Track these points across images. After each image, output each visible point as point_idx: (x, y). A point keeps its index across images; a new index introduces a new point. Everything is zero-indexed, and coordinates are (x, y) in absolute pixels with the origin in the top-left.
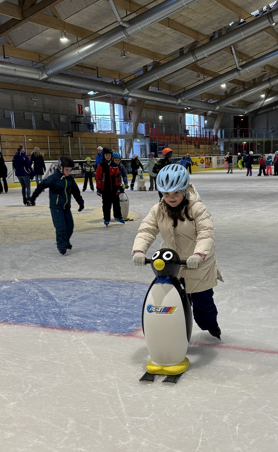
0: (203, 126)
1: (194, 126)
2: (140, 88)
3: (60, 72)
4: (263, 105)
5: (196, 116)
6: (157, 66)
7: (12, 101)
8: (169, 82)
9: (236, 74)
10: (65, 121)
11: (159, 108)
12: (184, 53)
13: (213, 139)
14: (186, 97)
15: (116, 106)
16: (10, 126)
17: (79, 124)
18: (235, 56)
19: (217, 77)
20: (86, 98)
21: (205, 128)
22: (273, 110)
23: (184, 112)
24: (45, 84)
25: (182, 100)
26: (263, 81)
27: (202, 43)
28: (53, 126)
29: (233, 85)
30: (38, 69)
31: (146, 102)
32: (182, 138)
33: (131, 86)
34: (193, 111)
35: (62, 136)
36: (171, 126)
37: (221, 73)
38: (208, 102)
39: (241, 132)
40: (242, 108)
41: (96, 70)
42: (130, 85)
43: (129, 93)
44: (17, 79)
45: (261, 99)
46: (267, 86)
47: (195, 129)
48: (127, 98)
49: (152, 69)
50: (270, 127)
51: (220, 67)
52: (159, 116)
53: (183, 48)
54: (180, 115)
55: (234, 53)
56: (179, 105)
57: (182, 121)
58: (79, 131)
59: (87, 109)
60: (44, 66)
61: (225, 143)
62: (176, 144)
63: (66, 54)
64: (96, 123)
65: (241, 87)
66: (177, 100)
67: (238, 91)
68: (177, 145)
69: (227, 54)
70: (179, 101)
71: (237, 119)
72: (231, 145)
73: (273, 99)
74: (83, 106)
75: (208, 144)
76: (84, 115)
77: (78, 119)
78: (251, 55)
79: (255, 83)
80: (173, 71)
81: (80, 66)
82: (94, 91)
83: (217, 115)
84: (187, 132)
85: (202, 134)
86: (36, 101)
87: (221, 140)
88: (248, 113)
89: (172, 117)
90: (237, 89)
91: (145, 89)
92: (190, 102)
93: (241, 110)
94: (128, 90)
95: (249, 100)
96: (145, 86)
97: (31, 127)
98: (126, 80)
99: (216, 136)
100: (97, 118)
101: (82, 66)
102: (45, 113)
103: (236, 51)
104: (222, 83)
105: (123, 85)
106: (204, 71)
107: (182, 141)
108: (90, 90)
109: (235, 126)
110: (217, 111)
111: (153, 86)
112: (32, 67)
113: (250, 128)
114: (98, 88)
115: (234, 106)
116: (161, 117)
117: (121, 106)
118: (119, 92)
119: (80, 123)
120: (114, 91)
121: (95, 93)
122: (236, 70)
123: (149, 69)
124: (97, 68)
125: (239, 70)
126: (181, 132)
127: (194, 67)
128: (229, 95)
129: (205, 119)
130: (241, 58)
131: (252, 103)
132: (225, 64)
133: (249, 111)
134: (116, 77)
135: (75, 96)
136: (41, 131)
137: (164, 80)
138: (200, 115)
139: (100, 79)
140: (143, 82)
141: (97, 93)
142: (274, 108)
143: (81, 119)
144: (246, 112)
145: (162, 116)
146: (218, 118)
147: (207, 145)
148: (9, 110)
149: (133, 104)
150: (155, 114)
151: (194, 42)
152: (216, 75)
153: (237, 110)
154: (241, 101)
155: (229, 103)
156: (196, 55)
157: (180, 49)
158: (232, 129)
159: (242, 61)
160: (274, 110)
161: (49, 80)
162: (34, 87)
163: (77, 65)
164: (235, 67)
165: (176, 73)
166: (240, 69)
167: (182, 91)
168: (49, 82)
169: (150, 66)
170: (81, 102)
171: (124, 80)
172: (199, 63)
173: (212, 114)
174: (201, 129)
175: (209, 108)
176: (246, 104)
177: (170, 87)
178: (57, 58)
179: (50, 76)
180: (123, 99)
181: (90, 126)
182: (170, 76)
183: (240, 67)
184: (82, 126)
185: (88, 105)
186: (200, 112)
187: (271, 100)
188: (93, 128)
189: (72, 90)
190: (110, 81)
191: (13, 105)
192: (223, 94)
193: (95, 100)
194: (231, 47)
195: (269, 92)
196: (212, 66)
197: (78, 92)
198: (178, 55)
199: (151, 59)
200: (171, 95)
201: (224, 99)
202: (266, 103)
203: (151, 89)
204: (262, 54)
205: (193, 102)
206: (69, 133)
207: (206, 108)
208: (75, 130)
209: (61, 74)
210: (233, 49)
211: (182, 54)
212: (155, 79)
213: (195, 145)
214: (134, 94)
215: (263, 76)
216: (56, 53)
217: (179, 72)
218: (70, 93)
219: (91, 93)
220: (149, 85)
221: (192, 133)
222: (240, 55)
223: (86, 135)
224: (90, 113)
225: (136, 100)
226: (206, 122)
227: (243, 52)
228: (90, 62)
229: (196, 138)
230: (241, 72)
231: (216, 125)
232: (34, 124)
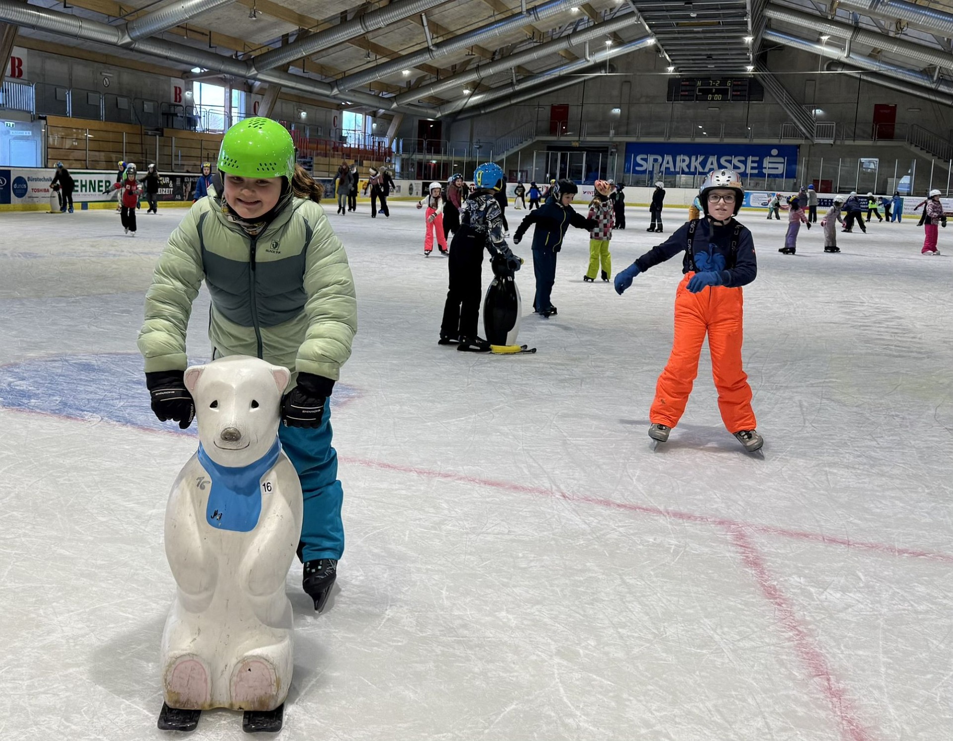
0: (369, 132)
1: (355, 131)
2: (275, 68)
3: (153, 35)
4: (466, 106)
5: (360, 116)
6: (304, 36)
7: (71, 74)
8: (322, 61)
9: (427, 56)
10: (152, 111)
11: (302, 100)
12: (348, 19)
13: (385, 153)
14: (347, 86)
15: (235, 93)
16: (63, 113)
17: (175, 118)
18: (427, 29)
19: (397, 59)
20: (187, 77)
21: (372, 135)
22: (480, 115)
23: (341, 108)
24: (125, 51)
25: (339, 91)
26: (467, 69)
27: (377, 6)
28: (133, 117)
29: (421, 73)
30: (117, 27)
31: (283, 90)
32: (335, 149)
33: (261, 64)
34: (356, 108)
35: (147, 134)
36: (319, 129)
37: (404, 53)
38: (381, 95)
39: (430, 145)
40: (433, 108)
41: (206, 35)
42: (260, 61)
43: (257, 74)
44: (80, 41)
45: (463, 97)
46: (474, 77)
47: (357, 136)
48: (253, 81)
49: (296, 41)
50: (475, 141)
51: (402, 44)
52: (300, 112)
53: (346, 11)
54: (335, 112)
55: (425, 23)
56: (335, 97)
57: (337, 123)
58: (173, 128)
59: (187, 94)
60: (127, 24)
61: (403, 160)
62: (326, 157)
63: (163, 7)
64: (200, 117)
65: (433, 76)
66: (332, 89)
67: (429, 82)
68: (328, 159)
69: (414, 24)
70: (335, 91)
71: (423, 124)
72: (413, 165)
73: (482, 98)
74: (183, 89)
75: (376, 160)
76: (183, 103)
77: (172, 109)
78: (452, 28)
79: (456, 71)
80: (329, 45)
81: (184, 27)
82: (201, 68)
83: (393, 116)
84: (343, 139)
85: (367, 144)
86: (109, 77)
87: (396, 156)
88: (442, 116)
89: (321, 114)
90: (426, 78)
91: (283, 70)
92: (353, 94)
93: (430, 111)
94: (256, 69)
95: (445, 97)
96: (283, 65)
97: (97, 117)
98: (254, 55)
99: (390, 148)
100: (202, 110)
101: (186, 29)
102: (122, 96)
103: (428, 21)
104: (404, 68)
105: (249, 62)
106: (377, 49)
107: (336, 153)
108: (196, 65)
109: (420, 135)
110: (393, 110)
111: (295, 66)
112: (108, 24)
113: (443, 140)
114: (211, 63)
115: (419, 104)
116: (304, 115)
117: (243, 94)
118: (242, 72)
119: (176, 115)
120: (234, 70)
121: (202, 71)
122: (427, 50)
123: (291, 40)
124: (210, 32)
125: (432, 51)
126: (334, 138)
127: (362, 41)
128: (413, 87)
129: (374, 122)
130: (437, 33)
131: (448, 102)
132: (411, 39)
133: (443, 114)
134: (238, 49)
135: (170, 73)
136: (114, 124)
137: (314, 58)
138: (366, 114)
139: (213, 50)
140: (281, 59)
141: (206, 70)
142: (483, 112)
143: (179, 110)
144: (439, 115)
145: (305, 113)
146: (393, 121)
147: (374, 162)
148: (65, 88)
149: (262, 92)
150: (296, 108)
151: (364, 4)
152: (395, 56)
153: (425, 111)
154: (432, 98)
155: (413, 99)
156: (367, 24)
157: (342, 13)
158: (414, 138)
159: (437, 37)
160: (483, 114)
161: (133, 46)
162: (106, 55)
163: (178, 26)
164: (425, 45)
165: (333, 49)
166: (434, 49)
167: (340, 76)
168: (132, 50)
169: (293, 35)
170: (180, 83)
171: (251, 53)
172: (370, 36)
173: (384, 114)
174: (367, 137)
175: (381, 105)
176: (439, 102)
177: (322, 69)
178: (149, 13)
179: (135, 40)
180: (246, 84)
181: (191, 121)
182: (324, 53)
183: (433, 45)
184: (178, 122)
185: (191, 89)
186: (366, 109)
187: (479, 99)
188: (195, 125)
189: (168, 63)
190: (228, 54)
191: (71, 80)
192: (404, 85)
193: (201, 81)
194: (421, 15)
195: (477, 87)
196: (391, 41)
197: (176, 68)
198: (338, 21)
199: (296, 24)
200: (324, 81)
201: (405, 93)
202: (472, 102)
203: (292, 70)
204: (469, 29)
205: (357, 95)
206: (157, 130)
207: (378, 105)
208: (167, 125)
209: (152, 38)
210: (424, 17)
211: (344, 20)
212: (299, 56)
213: (356, 161)
214: (265, 77)
215: (468, 62)
216: (148, 6)
217: (338, 48)
218: (163, 67)
219: (197, 70)
220: (289, 64)
221: (352, 142)
222: (435, 27)
223: (184, 134)
224: (193, 101)
225: (266, 86)
226: (374, 125)
227: (440, 23)
228: (201, 23)
229: (358, 150)
230: (435, 53)
231: (391, 131)
232: (103, 112)
